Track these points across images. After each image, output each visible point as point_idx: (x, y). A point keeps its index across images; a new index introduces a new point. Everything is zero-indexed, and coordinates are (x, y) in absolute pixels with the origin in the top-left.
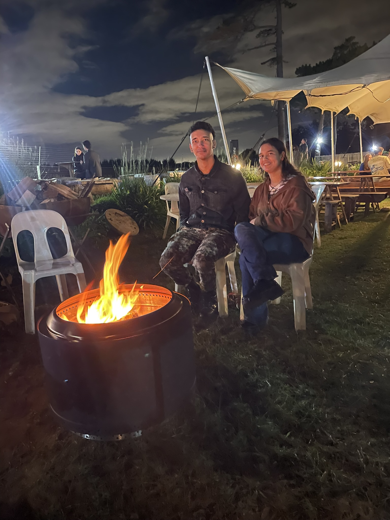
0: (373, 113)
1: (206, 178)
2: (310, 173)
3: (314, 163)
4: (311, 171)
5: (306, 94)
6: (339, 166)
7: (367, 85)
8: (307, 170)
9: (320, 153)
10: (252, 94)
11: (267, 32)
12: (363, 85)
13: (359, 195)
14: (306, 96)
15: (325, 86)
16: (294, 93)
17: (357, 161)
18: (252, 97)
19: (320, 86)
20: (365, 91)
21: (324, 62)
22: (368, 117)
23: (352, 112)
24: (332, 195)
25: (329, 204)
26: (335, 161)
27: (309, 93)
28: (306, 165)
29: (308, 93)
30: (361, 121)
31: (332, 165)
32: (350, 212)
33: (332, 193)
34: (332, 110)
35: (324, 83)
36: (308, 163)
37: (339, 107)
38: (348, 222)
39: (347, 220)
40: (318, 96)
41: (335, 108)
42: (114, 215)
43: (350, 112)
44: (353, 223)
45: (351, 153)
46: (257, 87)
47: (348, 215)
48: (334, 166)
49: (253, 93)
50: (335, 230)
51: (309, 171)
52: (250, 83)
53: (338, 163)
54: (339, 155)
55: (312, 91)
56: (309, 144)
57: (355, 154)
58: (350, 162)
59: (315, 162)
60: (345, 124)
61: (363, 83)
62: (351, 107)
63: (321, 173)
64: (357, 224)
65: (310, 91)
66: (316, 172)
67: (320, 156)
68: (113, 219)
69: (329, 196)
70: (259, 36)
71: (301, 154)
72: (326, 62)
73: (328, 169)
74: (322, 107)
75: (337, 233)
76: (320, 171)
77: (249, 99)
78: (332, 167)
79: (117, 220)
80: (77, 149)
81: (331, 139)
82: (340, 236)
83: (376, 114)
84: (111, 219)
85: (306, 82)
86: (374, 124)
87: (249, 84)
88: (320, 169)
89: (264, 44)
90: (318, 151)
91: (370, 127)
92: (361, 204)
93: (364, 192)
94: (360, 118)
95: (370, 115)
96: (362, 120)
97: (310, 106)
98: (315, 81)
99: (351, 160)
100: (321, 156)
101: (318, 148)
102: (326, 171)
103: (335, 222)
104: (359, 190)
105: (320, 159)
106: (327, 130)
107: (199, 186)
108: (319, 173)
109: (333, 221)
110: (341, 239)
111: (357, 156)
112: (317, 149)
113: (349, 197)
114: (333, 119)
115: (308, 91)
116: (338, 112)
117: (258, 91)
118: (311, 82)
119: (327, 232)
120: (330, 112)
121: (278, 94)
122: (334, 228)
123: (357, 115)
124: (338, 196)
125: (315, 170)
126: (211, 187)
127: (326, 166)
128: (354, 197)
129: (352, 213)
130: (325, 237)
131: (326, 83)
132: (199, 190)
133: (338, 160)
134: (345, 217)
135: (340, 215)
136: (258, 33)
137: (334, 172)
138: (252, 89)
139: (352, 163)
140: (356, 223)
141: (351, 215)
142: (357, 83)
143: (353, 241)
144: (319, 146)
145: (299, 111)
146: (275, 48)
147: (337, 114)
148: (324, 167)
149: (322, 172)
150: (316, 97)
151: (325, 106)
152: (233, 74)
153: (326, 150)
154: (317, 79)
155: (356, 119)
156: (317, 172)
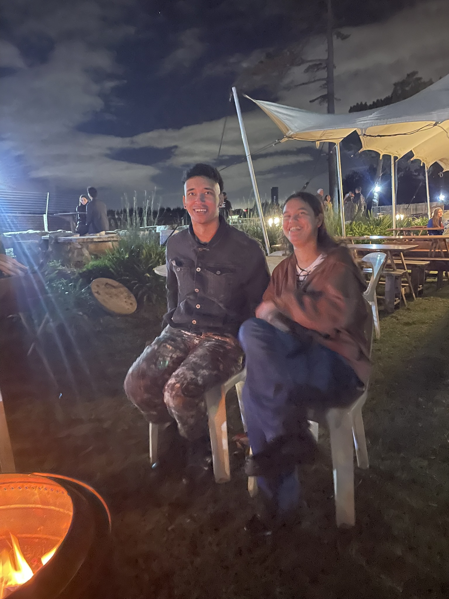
0: (442, 159)
1: (204, 249)
2: (366, 228)
3: (371, 217)
4: (366, 226)
5: (359, 134)
6: (402, 220)
7: (440, 122)
8: (362, 226)
9: (378, 203)
10: (290, 133)
11: (317, 66)
12: (434, 123)
13: (429, 262)
14: (360, 136)
15: (385, 123)
16: (346, 132)
17: (421, 213)
18: (290, 137)
19: (377, 124)
20: (438, 130)
21: (383, 100)
22: (436, 163)
23: (417, 157)
24: (394, 260)
25: (391, 275)
26: (396, 214)
27: (364, 133)
28: (360, 219)
29: (362, 133)
30: (428, 168)
31: (392, 219)
32: (418, 284)
33: (393, 258)
34: (392, 155)
35: (382, 120)
36: (364, 216)
37: (401, 150)
38: (416, 297)
39: (414, 295)
40: (376, 136)
41: (397, 152)
42: (103, 286)
43: (414, 156)
44: (422, 299)
45: (415, 204)
46: (296, 125)
47: (416, 288)
48: (395, 219)
49: (292, 131)
50: (399, 310)
51: (364, 227)
52: (287, 119)
53: (400, 217)
54: (401, 205)
55: (366, 131)
56: (364, 193)
57: (420, 205)
58: (413, 214)
59: (372, 215)
60: (407, 170)
61: (435, 119)
62: (415, 151)
63: (379, 229)
64: (427, 300)
65: (365, 130)
66: (373, 228)
67: (377, 207)
68: (100, 292)
69: (390, 262)
70: (307, 71)
71: (354, 205)
72: (385, 99)
73: (389, 224)
74: (380, 150)
75: (402, 315)
76: (378, 227)
77: (288, 139)
78: (393, 221)
79: (107, 294)
80: (82, 197)
81: (391, 187)
82: (406, 320)
83: (446, 159)
84: (98, 293)
85: (360, 118)
86: (444, 171)
87: (287, 122)
88: (378, 223)
89: (313, 80)
90: (376, 201)
91: (439, 174)
92: (432, 272)
93: (435, 257)
94: (427, 164)
95: (439, 160)
96: (429, 166)
97: (365, 150)
98: (371, 118)
99: (415, 211)
100: (379, 207)
101: (376, 197)
102: (385, 226)
103: (399, 299)
104: (429, 255)
105: (379, 210)
106: (386, 177)
107: (194, 260)
108: (377, 228)
109: (396, 297)
110: (407, 324)
111: (422, 207)
112: (375, 199)
113: (416, 265)
114: (393, 165)
115: (362, 129)
116: (400, 157)
117: (298, 130)
118: (367, 119)
119: (389, 313)
120: (390, 156)
121: (324, 134)
122: (397, 307)
123: (423, 160)
124: (402, 263)
125: (372, 225)
126: (212, 265)
127: (385, 221)
128: (423, 265)
129: (421, 286)
130: (386, 320)
131: (386, 120)
132: (192, 265)
133: (400, 213)
134: (412, 291)
135: (405, 289)
136: (306, 68)
137: (396, 229)
138: (290, 127)
139: (416, 215)
140: (427, 298)
141: (419, 287)
142: (427, 119)
143: (424, 328)
144: (376, 195)
145: (352, 155)
146: (325, 84)
147: (399, 158)
148: (382, 222)
149: (381, 228)
150: (373, 137)
151: (384, 149)
152: (267, 109)
153: (385, 200)
154: (374, 115)
155: (422, 165)
156: (375, 228)
